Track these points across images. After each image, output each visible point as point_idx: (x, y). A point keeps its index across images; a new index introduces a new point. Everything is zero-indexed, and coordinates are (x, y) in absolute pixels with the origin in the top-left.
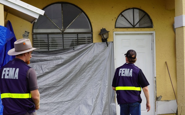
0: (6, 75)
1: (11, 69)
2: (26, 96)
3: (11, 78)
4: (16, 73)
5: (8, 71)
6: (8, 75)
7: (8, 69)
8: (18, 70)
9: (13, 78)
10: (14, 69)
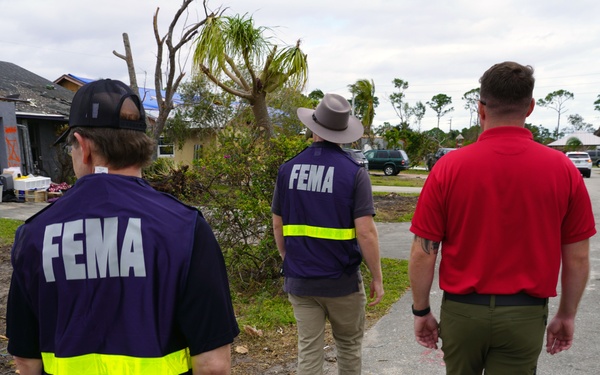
0: (300, 182)
1: (314, 167)
2: (346, 234)
3: (314, 190)
4: (326, 178)
5: (307, 172)
6: (306, 182)
7: (305, 167)
8: (331, 170)
9: (318, 190)
10: (322, 168)
